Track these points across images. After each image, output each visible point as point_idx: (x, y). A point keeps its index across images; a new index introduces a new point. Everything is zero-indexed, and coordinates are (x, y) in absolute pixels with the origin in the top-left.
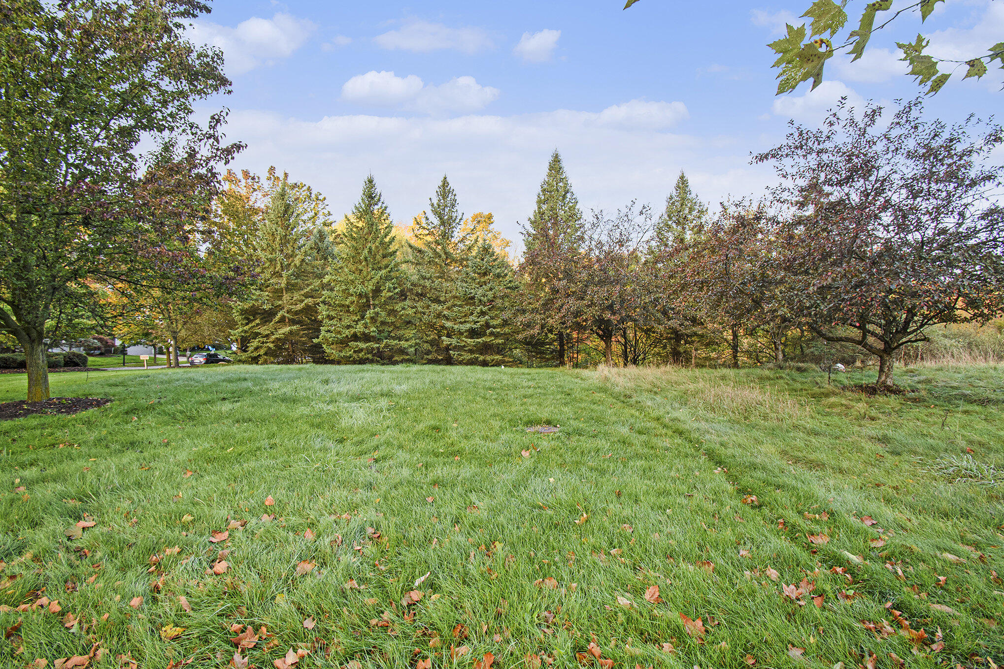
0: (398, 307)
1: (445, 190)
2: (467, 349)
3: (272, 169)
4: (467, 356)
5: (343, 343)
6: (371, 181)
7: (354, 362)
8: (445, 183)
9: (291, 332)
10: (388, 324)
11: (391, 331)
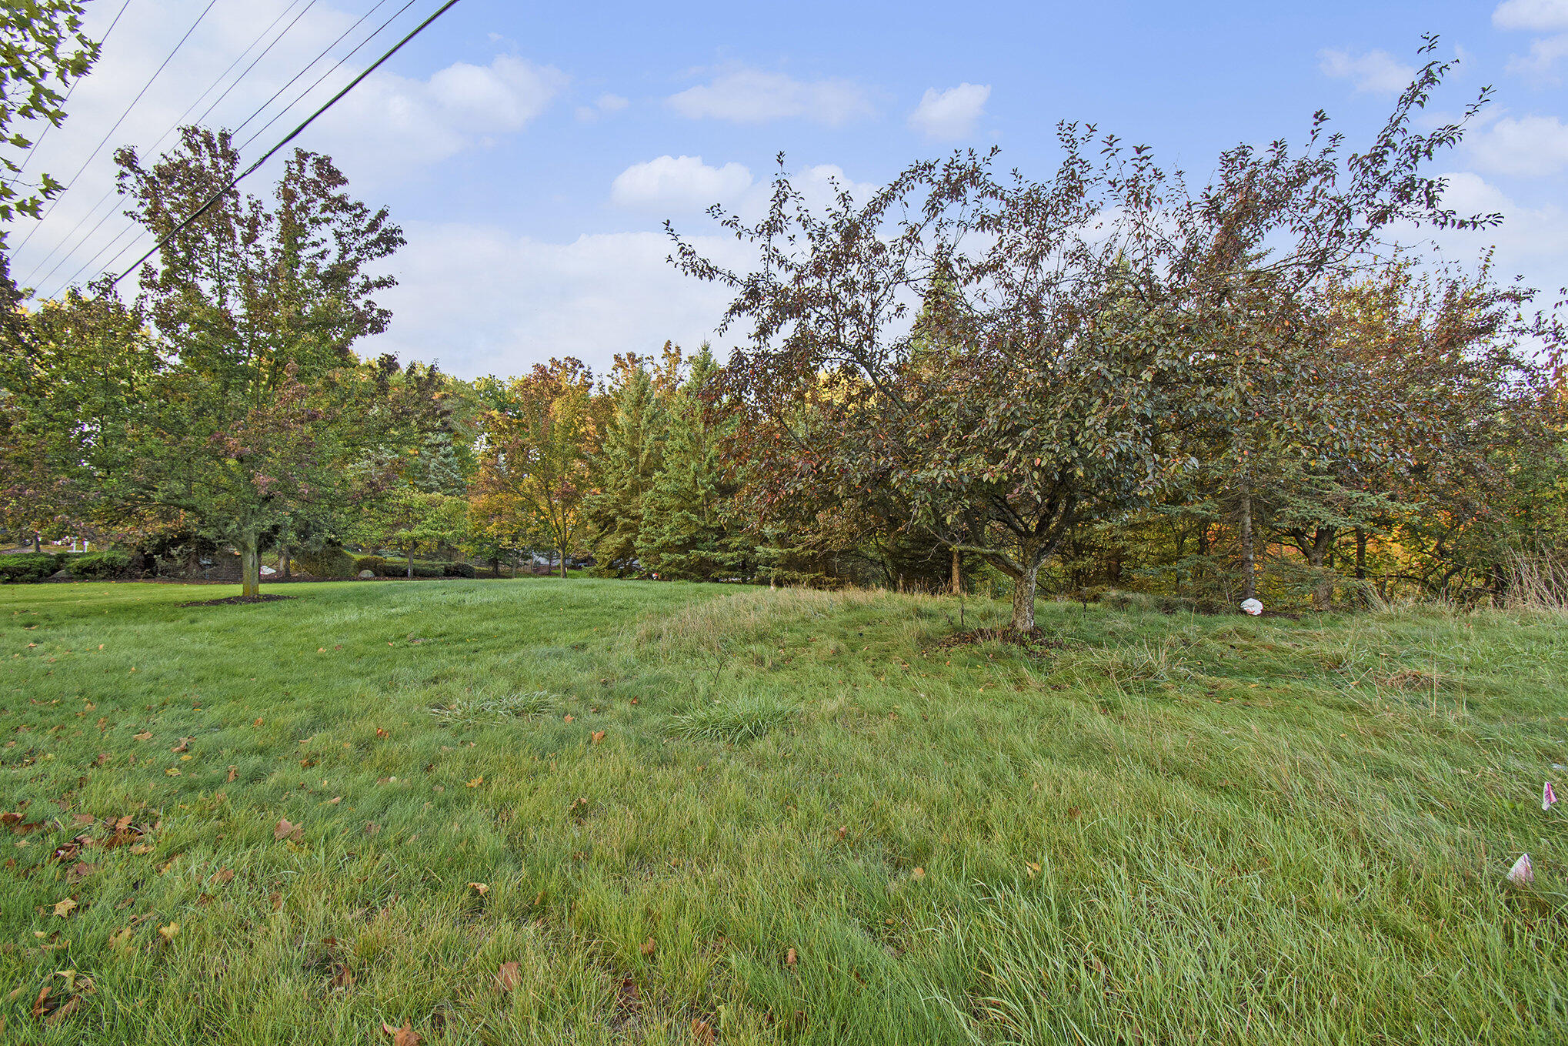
5: (655, 555)
9: (625, 540)
10: (712, 529)
11: (717, 540)
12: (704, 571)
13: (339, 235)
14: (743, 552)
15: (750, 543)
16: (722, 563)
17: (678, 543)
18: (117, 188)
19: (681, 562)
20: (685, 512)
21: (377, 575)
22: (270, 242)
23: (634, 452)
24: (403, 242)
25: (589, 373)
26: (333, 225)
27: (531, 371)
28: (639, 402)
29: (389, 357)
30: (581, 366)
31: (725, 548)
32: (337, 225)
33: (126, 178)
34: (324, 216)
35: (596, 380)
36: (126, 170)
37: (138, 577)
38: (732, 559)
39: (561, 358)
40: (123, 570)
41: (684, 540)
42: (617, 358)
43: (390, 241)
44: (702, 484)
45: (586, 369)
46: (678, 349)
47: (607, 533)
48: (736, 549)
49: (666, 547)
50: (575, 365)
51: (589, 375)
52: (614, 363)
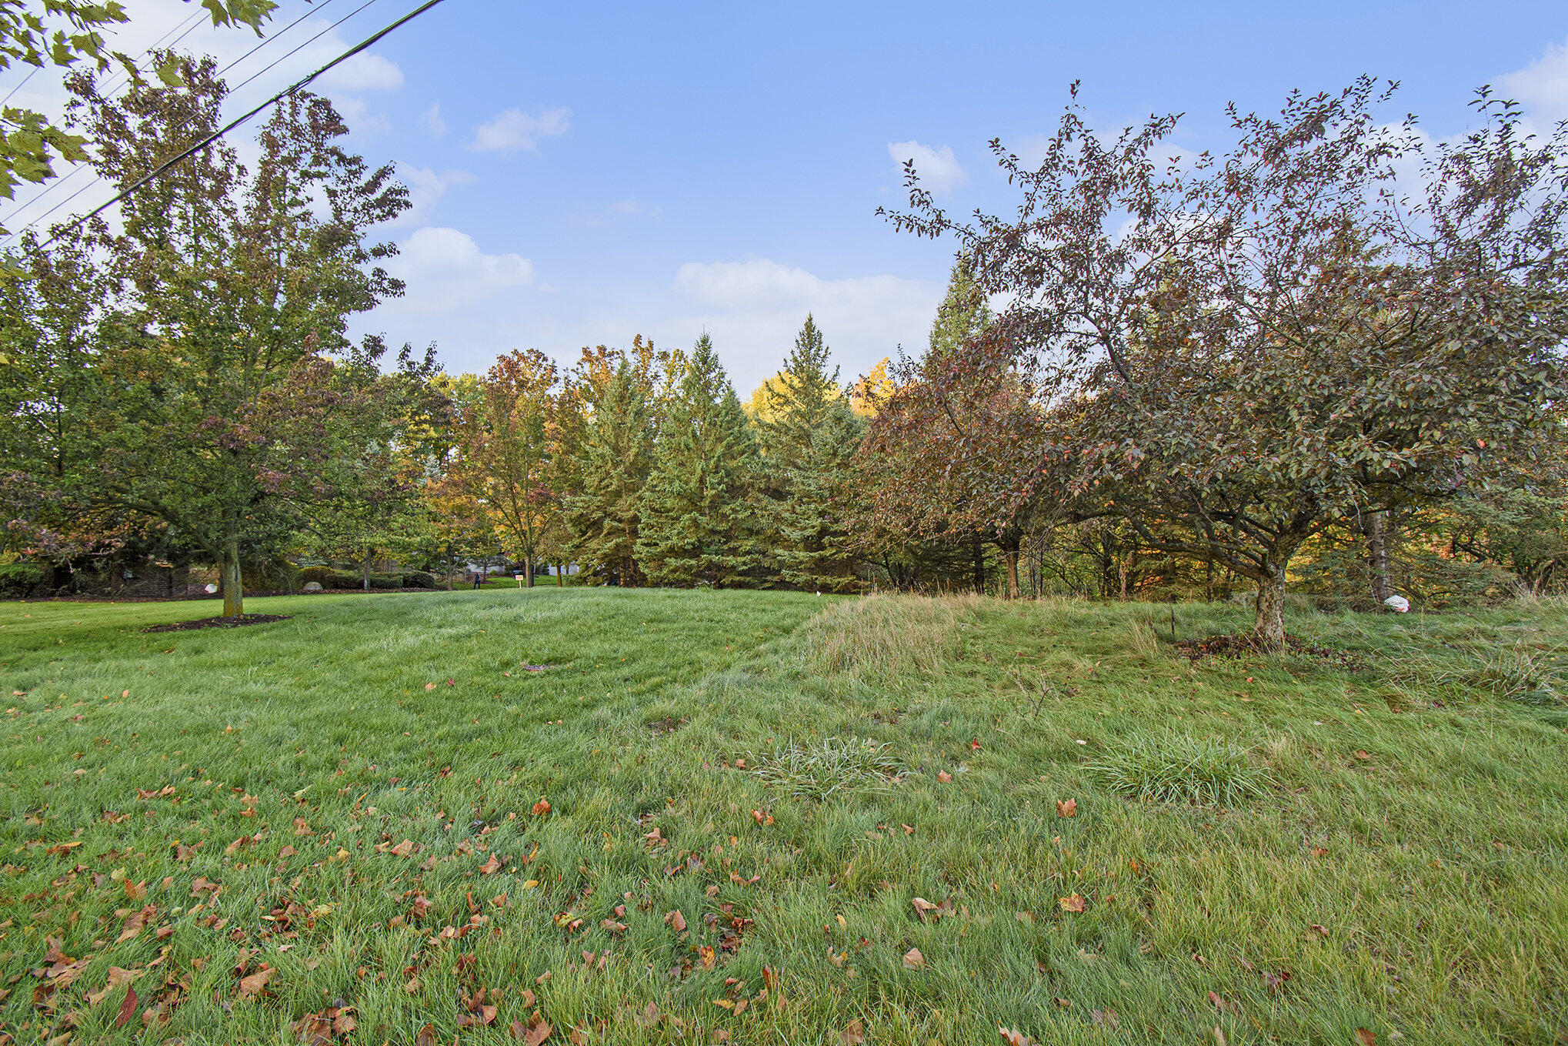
0: (726, 509)
1: (810, 337)
2: (802, 566)
3: (638, 338)
4: (803, 577)
5: (659, 560)
6: (705, 341)
7: (670, 584)
8: (809, 326)
9: (617, 545)
10: (720, 532)
11: (725, 543)
12: (716, 577)
13: (332, 194)
14: (756, 556)
15: (761, 547)
16: (733, 568)
17: (687, 547)
18: (65, 120)
19: (691, 567)
20: (695, 514)
21: (324, 587)
22: (245, 198)
23: (617, 450)
24: (408, 205)
25: (553, 367)
26: (327, 181)
27: (496, 363)
28: (622, 398)
29: (374, 339)
30: (545, 359)
31: (734, 551)
32: (330, 182)
33: (79, 109)
34: (314, 169)
35: (561, 374)
36: (80, 99)
37: (52, 594)
38: (744, 563)
39: (523, 350)
40: (32, 586)
41: (693, 544)
42: (585, 351)
43: (392, 204)
44: (712, 484)
45: (550, 362)
46: (651, 344)
47: (590, 538)
48: (749, 553)
49: (672, 552)
50: (538, 358)
51: (553, 369)
52: (581, 356)
